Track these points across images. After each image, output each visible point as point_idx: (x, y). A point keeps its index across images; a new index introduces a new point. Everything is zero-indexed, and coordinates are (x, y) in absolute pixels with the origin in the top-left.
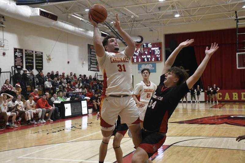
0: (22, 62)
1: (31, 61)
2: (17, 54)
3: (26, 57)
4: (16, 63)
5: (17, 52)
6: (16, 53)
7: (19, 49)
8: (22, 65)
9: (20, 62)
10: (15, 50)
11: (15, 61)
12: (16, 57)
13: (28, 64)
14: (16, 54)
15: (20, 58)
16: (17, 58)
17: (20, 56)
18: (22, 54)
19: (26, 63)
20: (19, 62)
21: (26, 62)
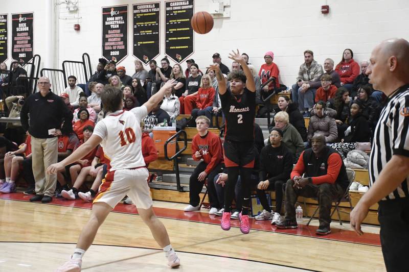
0: (124, 39)
1: (149, 32)
2: (111, 21)
3: (135, 24)
4: (107, 44)
5: (110, 16)
6: (108, 19)
7: (116, 9)
8: (123, 47)
9: (119, 39)
10: (106, 12)
11: (105, 40)
12: (106, 29)
13: (139, 43)
14: (107, 23)
15: (119, 31)
16: (109, 32)
17: (118, 26)
18: (125, 19)
19: (136, 40)
20: (114, 40)
21: (135, 37)
